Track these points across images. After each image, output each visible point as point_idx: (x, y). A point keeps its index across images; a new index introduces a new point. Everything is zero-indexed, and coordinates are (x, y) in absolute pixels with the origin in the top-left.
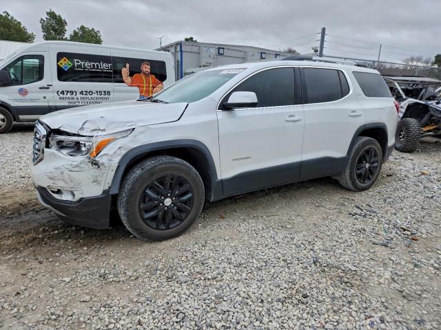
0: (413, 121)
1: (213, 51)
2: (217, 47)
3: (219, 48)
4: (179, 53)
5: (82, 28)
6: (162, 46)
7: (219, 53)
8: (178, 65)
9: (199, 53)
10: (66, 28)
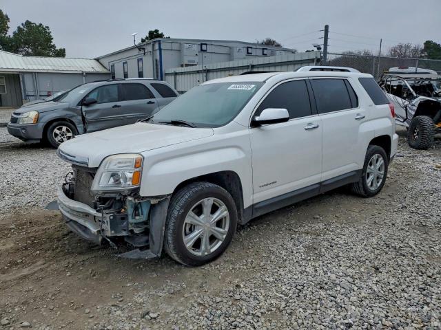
0: (426, 119)
1: (196, 48)
2: (199, 43)
3: (202, 44)
4: (158, 52)
5: (28, 23)
6: (137, 44)
7: (202, 50)
8: (157, 65)
9: (179, 51)
10: (9, 24)
